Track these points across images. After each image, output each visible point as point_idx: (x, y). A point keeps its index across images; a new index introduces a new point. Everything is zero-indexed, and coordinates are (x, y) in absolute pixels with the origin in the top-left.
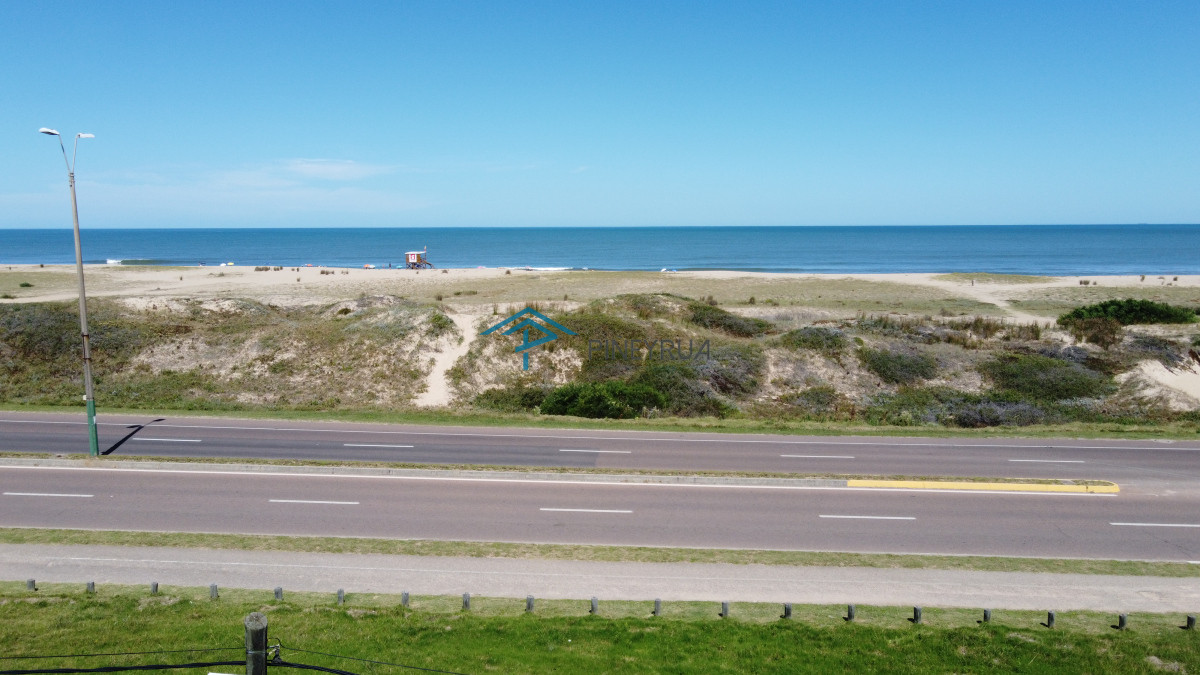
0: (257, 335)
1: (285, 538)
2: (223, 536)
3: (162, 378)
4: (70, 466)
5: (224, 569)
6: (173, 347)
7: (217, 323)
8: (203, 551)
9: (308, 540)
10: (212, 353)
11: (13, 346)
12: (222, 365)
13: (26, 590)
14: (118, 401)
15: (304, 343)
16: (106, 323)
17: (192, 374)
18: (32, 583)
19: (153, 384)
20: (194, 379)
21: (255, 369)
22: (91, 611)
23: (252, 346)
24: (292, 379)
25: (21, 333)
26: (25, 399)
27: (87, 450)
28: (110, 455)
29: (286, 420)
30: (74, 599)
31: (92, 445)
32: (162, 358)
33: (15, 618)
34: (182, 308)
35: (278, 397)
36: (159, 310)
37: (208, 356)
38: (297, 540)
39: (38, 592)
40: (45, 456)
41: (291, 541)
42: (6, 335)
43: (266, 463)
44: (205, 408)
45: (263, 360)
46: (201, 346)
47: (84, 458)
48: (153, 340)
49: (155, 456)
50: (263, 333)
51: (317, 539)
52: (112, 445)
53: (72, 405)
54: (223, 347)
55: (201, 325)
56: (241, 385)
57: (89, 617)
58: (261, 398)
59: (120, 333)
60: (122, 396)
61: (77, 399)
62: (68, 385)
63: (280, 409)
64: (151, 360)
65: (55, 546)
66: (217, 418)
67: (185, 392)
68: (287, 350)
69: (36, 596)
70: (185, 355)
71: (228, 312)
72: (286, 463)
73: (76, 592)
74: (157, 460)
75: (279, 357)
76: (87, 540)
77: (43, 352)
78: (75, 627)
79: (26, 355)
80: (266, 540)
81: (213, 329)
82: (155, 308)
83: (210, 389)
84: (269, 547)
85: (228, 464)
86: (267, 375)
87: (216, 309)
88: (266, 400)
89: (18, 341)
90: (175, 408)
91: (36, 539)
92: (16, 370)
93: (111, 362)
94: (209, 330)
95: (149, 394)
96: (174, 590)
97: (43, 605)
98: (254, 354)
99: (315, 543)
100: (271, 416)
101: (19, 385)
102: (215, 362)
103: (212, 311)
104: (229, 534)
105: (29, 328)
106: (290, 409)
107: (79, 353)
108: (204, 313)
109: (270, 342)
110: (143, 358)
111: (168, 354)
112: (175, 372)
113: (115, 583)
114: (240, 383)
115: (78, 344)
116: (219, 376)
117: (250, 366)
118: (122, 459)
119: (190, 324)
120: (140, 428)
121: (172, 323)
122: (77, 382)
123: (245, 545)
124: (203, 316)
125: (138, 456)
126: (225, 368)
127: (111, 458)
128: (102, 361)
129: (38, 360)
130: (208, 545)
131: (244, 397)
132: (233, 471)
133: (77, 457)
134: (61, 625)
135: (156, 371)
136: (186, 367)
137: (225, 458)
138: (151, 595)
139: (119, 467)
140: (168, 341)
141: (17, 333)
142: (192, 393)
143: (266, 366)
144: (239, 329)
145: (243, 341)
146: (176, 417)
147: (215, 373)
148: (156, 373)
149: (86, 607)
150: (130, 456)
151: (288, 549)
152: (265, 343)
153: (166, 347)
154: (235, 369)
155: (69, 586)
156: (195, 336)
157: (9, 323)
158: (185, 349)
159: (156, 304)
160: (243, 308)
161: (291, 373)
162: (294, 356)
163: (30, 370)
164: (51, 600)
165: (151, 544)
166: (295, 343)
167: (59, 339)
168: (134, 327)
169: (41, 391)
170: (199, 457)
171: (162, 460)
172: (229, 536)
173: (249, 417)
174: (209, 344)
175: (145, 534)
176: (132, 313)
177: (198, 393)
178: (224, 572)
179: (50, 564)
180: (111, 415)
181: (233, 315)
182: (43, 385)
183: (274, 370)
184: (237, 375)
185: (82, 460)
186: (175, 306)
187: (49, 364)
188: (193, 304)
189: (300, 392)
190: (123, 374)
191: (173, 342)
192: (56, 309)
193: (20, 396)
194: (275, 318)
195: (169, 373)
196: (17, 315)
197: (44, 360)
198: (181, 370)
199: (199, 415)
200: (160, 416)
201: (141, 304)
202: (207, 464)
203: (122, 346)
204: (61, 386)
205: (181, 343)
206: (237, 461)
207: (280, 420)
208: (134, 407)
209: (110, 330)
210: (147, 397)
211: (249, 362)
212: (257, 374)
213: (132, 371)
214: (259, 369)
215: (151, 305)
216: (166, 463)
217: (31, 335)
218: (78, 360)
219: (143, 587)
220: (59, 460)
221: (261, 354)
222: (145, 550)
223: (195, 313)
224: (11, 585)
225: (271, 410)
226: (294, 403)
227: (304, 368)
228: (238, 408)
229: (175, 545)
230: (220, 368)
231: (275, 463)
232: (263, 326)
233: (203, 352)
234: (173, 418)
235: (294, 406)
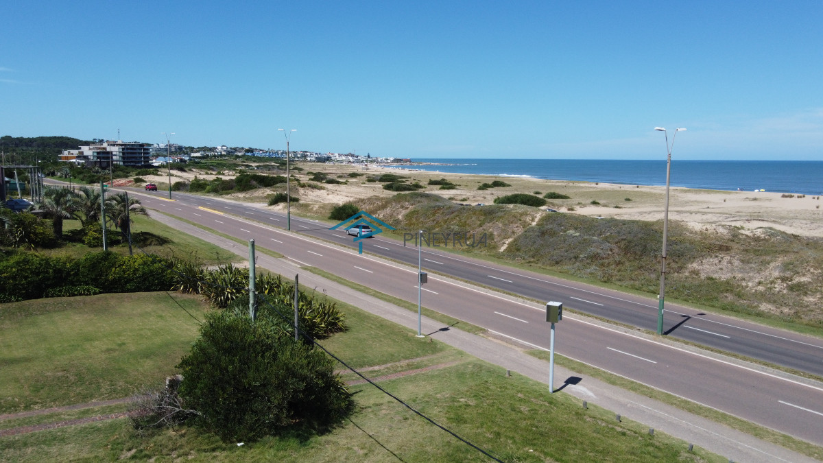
0: (781, 259)
1: (789, 437)
2: (741, 421)
3: (706, 282)
4: (645, 338)
5: (739, 448)
6: (716, 261)
7: (750, 245)
8: (725, 427)
9: (808, 446)
10: (744, 269)
11: (619, 247)
12: (751, 279)
13: (615, 420)
14: (676, 294)
15: (820, 271)
16: (674, 239)
17: (727, 282)
18: (619, 417)
19: (700, 286)
20: (728, 286)
21: (776, 286)
22: (651, 449)
23: (775, 268)
24: (806, 299)
25: (625, 240)
26: (623, 283)
27: (655, 328)
28: (669, 335)
29: (797, 333)
30: (641, 437)
31: (659, 325)
32: (708, 267)
33: (608, 437)
34: (725, 232)
35: (793, 311)
36: (709, 232)
37: (742, 270)
38: (799, 443)
39: (621, 424)
40: (631, 328)
41: (794, 442)
42: (616, 240)
43: (778, 368)
44: (732, 309)
45: (783, 279)
46: (736, 263)
47: (653, 334)
48: (703, 254)
49: (697, 343)
50: (785, 258)
51: (816, 448)
52: (671, 328)
53: (648, 292)
54: (752, 265)
55: (738, 246)
56: (763, 297)
57: (649, 453)
58: (778, 310)
59: (682, 246)
60: (679, 291)
61: (652, 288)
62: (647, 278)
63: (792, 322)
64: (701, 268)
65: (632, 393)
66: (742, 320)
67: (722, 295)
68: (804, 275)
69: (621, 427)
70: (724, 268)
71: (759, 237)
72: (795, 373)
73: (643, 431)
74: (699, 346)
75: (797, 280)
76: (651, 395)
77: (635, 253)
78: (641, 458)
79: (626, 254)
80: (773, 435)
81: (746, 251)
82: (707, 230)
83: (739, 296)
84: (776, 442)
85: (749, 362)
86: (785, 292)
87: (750, 235)
88: (782, 312)
89: (622, 244)
90: (713, 306)
91: (622, 385)
92: (619, 263)
93: (674, 265)
94: (744, 250)
95: (696, 292)
96: (703, 452)
97: (624, 434)
98: (776, 274)
99: (814, 450)
100: (785, 326)
101: (620, 273)
102: (746, 275)
103: (747, 236)
104: (745, 420)
105: (629, 237)
106: (802, 323)
107: (656, 257)
108: (741, 237)
109: (791, 266)
110: (695, 265)
111: (712, 265)
112: (715, 279)
113: (666, 433)
114: (762, 295)
115: (655, 251)
116: (747, 287)
117: (772, 282)
118: (676, 340)
119: (730, 244)
120: (689, 318)
121: (717, 243)
122: (653, 276)
123: (757, 433)
124: (740, 239)
125: (687, 340)
126: (753, 282)
127: (670, 338)
128: (669, 264)
129: (632, 258)
130: (729, 425)
131: (765, 307)
132: (751, 368)
133: (649, 333)
134: (633, 454)
135: (703, 276)
136: (724, 276)
137: (747, 356)
138: (688, 452)
139: (674, 346)
140: (713, 255)
141: (622, 239)
142: (726, 297)
143: (785, 285)
144: (767, 253)
145: (768, 263)
146: (713, 314)
147: (744, 284)
148: (703, 278)
149: (648, 445)
150: (681, 339)
151: (791, 448)
152: (786, 267)
153: (711, 260)
154: (760, 283)
155: (639, 425)
156: (733, 254)
157: (619, 233)
158: (724, 263)
159: (708, 227)
160: (771, 235)
161: (806, 294)
162: (810, 280)
163: (627, 264)
164: (629, 432)
165: (690, 411)
166: (812, 270)
167: (645, 246)
168: (691, 243)
169: (632, 279)
170: (728, 352)
171: (702, 348)
172: (745, 422)
173: (767, 324)
174: (742, 261)
175: (686, 402)
176: (691, 233)
177: (731, 297)
178: (739, 450)
179: (629, 405)
180: (671, 304)
181: (763, 240)
182: (633, 275)
183: (791, 288)
184: (760, 288)
185: (651, 336)
186: (721, 230)
187: (637, 262)
188: (733, 230)
189: (812, 311)
190: (681, 275)
191: (716, 257)
192: (646, 226)
193: (620, 280)
194: (796, 246)
195: (711, 279)
196: (624, 227)
197: (635, 258)
198: (720, 278)
199: (730, 315)
200: (703, 311)
201: (698, 227)
202: (733, 359)
203: (683, 255)
204: (643, 278)
205: (722, 258)
206: (756, 362)
207: (793, 332)
208: (686, 300)
209: (676, 244)
210: (695, 294)
211: (772, 279)
212: (777, 289)
213: (687, 274)
214: (778, 287)
215: (704, 228)
216: (704, 351)
217: (630, 242)
218: (654, 261)
219: (684, 442)
220: (638, 332)
221: (782, 274)
222: (685, 414)
223: (734, 236)
224: (607, 412)
225: (785, 321)
226: (805, 319)
227: (817, 291)
228: (760, 315)
229: (706, 416)
230: (749, 281)
231: (786, 371)
232: (785, 252)
233: (737, 267)
234: (713, 315)
235: (805, 321)
